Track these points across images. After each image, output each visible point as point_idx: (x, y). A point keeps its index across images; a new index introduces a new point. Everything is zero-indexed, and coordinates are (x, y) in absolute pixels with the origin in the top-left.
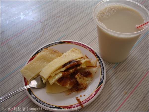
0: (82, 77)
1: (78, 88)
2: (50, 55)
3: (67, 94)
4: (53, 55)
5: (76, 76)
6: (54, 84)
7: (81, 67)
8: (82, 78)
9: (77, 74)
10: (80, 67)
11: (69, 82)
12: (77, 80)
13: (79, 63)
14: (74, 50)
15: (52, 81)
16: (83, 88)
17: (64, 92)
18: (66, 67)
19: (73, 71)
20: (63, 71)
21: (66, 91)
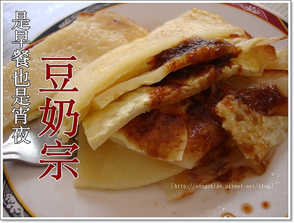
0: (248, 112)
1: (227, 167)
2: (102, 33)
3: (175, 196)
4: (115, 33)
5: (220, 106)
6: (109, 145)
7: (240, 69)
8: (247, 118)
9: (221, 99)
10: (235, 66)
11: (185, 138)
12: (224, 126)
13: (230, 51)
14: (194, 15)
15: (99, 131)
16: (256, 164)
17: (158, 183)
18: (168, 64)
19: (201, 82)
20: (154, 85)
21: (168, 180)
